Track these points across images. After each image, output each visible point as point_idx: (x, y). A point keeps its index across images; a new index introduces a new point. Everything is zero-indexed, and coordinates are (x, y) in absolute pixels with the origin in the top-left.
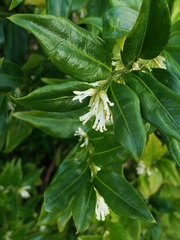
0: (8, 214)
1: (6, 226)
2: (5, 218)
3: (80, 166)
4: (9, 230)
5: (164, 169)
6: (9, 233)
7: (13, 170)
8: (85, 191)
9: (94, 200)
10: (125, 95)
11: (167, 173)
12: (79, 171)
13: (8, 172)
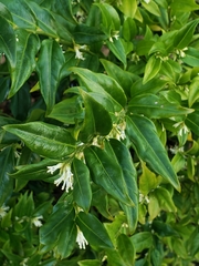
0: (24, 242)
1: (22, 254)
2: (21, 245)
3: (67, 208)
4: (25, 257)
5: (160, 197)
6: (26, 260)
7: (26, 202)
8: (68, 228)
9: (75, 234)
10: (81, 168)
11: (163, 201)
12: (66, 212)
13: (22, 203)
